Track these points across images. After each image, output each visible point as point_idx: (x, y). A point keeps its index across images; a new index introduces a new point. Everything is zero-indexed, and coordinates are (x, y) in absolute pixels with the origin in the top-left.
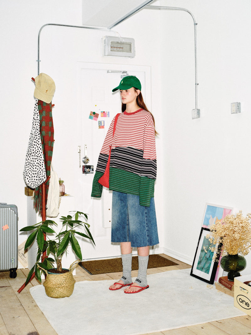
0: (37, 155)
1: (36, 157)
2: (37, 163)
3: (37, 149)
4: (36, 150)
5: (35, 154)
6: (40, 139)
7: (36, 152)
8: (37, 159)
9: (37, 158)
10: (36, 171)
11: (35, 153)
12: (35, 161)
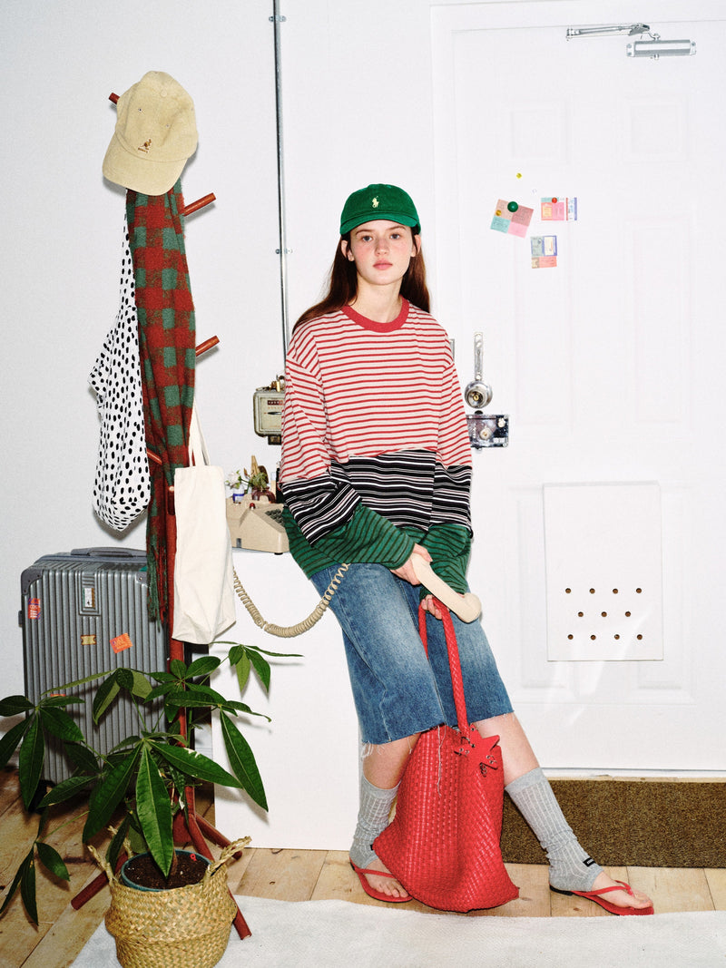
0: (119, 402)
1: (117, 412)
2: (118, 435)
3: (119, 379)
4: (117, 384)
5: (114, 400)
6: (133, 341)
7: (118, 390)
8: (118, 421)
9: (119, 417)
10: (113, 467)
11: (115, 396)
12: (112, 428)
